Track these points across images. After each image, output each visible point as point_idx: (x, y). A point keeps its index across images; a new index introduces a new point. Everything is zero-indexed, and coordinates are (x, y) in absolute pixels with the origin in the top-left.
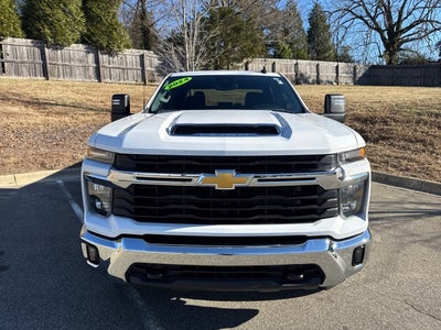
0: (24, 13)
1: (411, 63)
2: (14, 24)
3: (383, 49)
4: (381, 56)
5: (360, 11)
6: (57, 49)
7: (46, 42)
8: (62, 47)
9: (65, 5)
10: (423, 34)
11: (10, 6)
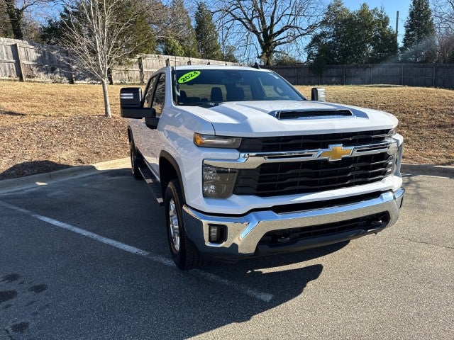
1: (285, 64)
3: (260, 50)
4: (259, 57)
5: (238, 13)
10: (291, 38)
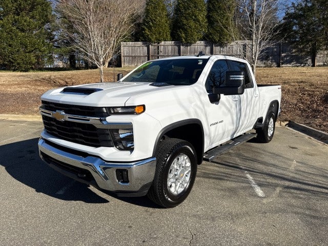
0: (174, 25)
2: (166, 33)
6: (187, 46)
7: (182, 42)
8: (191, 44)
9: (195, 17)
11: (166, 22)
